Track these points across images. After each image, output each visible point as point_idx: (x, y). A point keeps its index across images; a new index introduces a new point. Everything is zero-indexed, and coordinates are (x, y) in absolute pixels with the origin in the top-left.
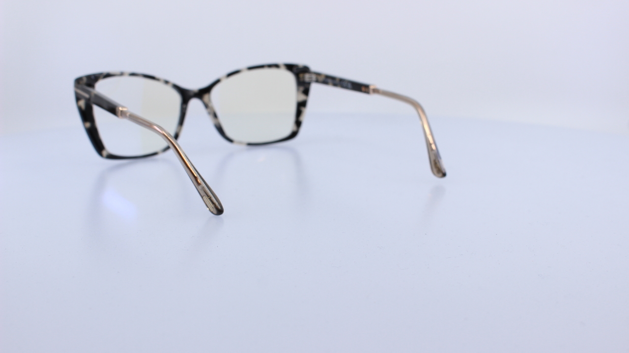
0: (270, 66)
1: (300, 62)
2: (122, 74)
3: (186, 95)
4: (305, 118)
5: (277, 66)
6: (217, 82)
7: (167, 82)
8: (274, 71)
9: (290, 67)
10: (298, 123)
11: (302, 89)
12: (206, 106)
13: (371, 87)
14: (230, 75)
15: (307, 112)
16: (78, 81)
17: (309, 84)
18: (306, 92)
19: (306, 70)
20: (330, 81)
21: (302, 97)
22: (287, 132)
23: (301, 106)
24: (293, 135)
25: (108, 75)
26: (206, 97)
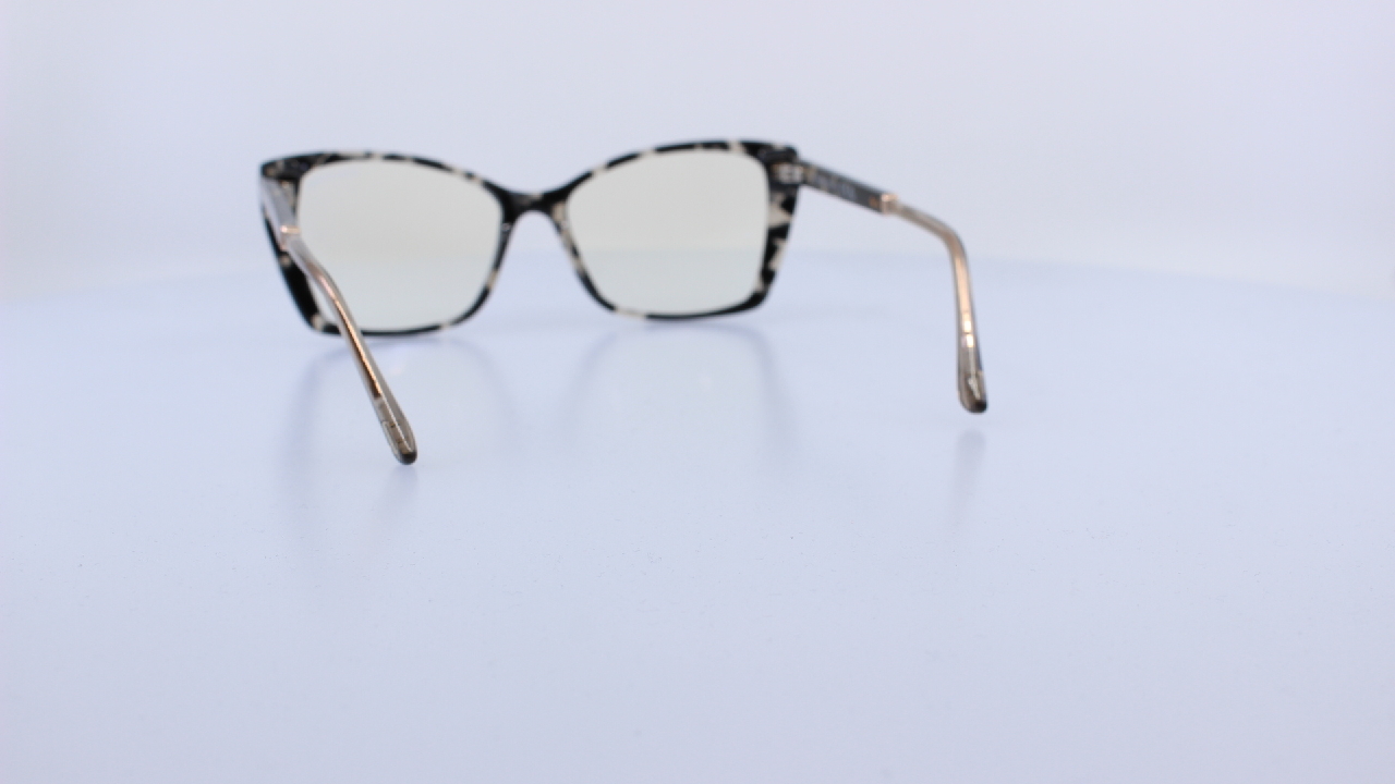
0: (709, 145)
1: (777, 137)
2: (368, 156)
3: (512, 206)
4: (784, 264)
5: (722, 146)
6: (586, 177)
7: (470, 176)
8: (716, 156)
9: (753, 149)
10: (767, 275)
11: (780, 197)
12: (559, 228)
13: (885, 198)
14: (614, 163)
15: (789, 249)
16: (267, 169)
17: (794, 187)
18: (789, 205)
19: (789, 155)
20: (822, 181)
21: (780, 217)
22: (742, 294)
23: (777, 235)
24: (755, 300)
25: (334, 158)
26: (558, 209)
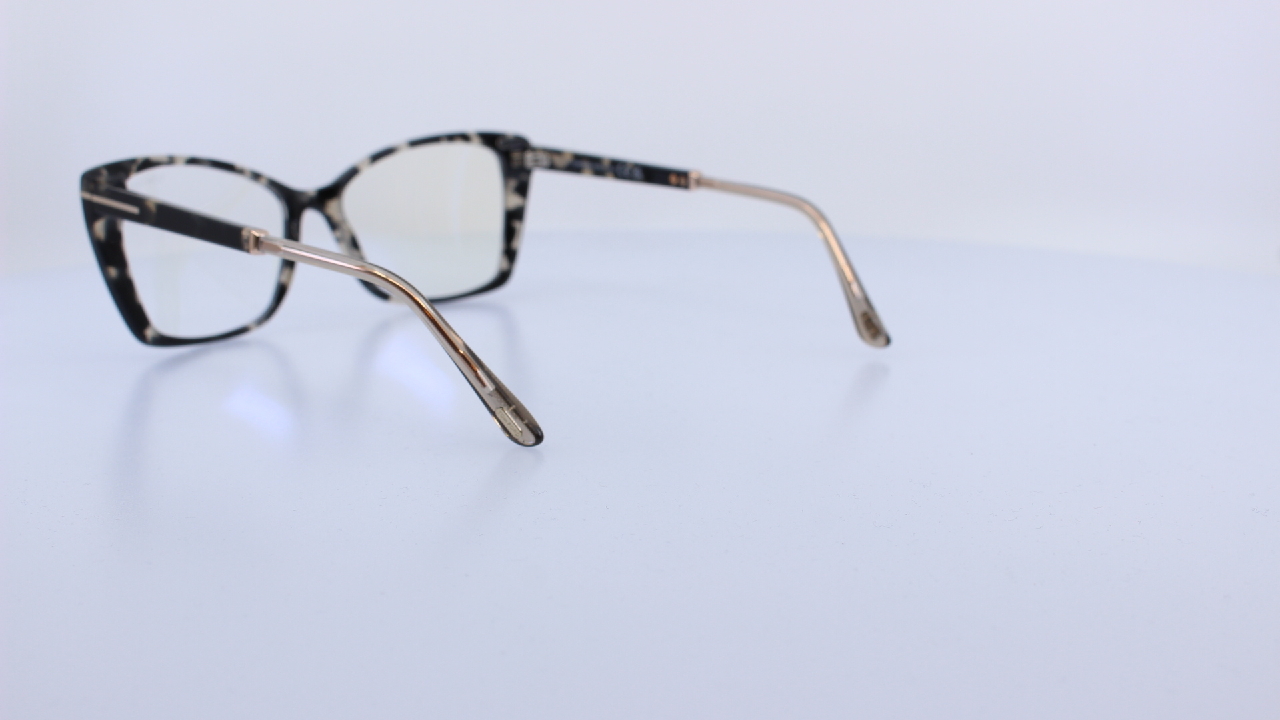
0: (451, 138)
1: (507, 125)
2: (171, 161)
3: (294, 203)
4: (525, 245)
5: (464, 137)
6: (352, 173)
7: (256, 176)
8: (459, 147)
9: (490, 140)
10: (510, 254)
11: (513, 183)
12: (333, 225)
13: (693, 176)
14: (377, 157)
15: (529, 228)
16: (90, 180)
17: (528, 172)
18: (522, 190)
19: (522, 144)
20: (586, 165)
21: (515, 201)
22: (489, 274)
23: (513, 218)
24: (502, 278)
25: (147, 164)
26: (332, 207)
